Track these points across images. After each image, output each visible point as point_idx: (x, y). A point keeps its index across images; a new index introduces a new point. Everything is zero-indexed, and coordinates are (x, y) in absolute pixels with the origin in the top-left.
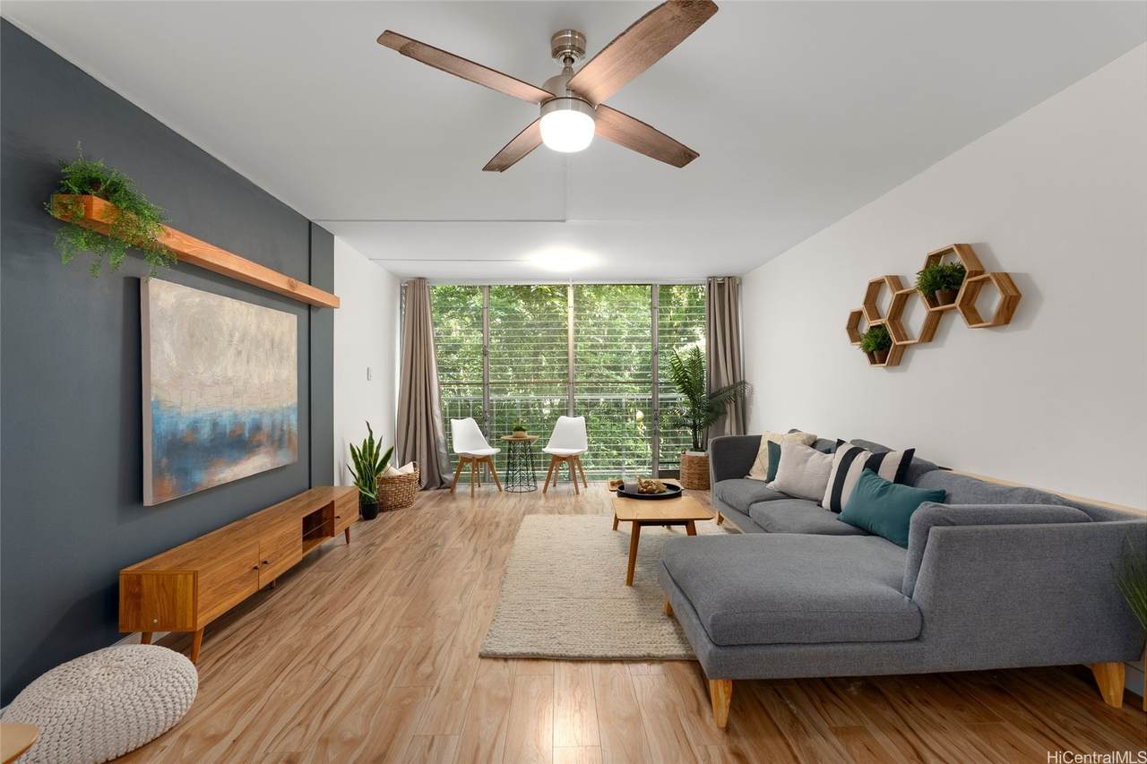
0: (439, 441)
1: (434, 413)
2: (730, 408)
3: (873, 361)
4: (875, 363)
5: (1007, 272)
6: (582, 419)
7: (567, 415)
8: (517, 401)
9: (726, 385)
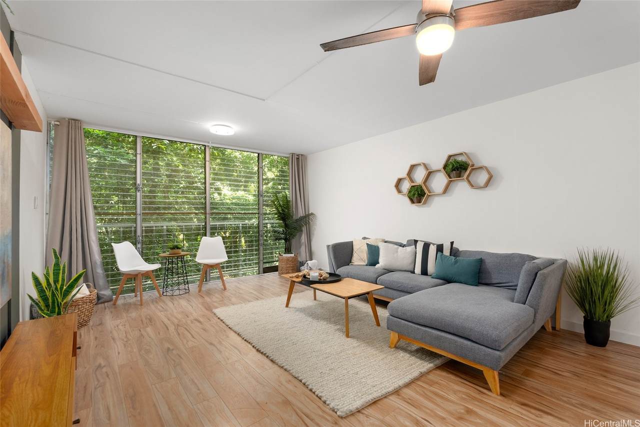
0: (96, 263)
1: (90, 239)
2: (304, 229)
3: (413, 202)
4: (414, 203)
5: (486, 166)
6: (220, 238)
7: (206, 236)
8: (165, 228)
9: (302, 215)
